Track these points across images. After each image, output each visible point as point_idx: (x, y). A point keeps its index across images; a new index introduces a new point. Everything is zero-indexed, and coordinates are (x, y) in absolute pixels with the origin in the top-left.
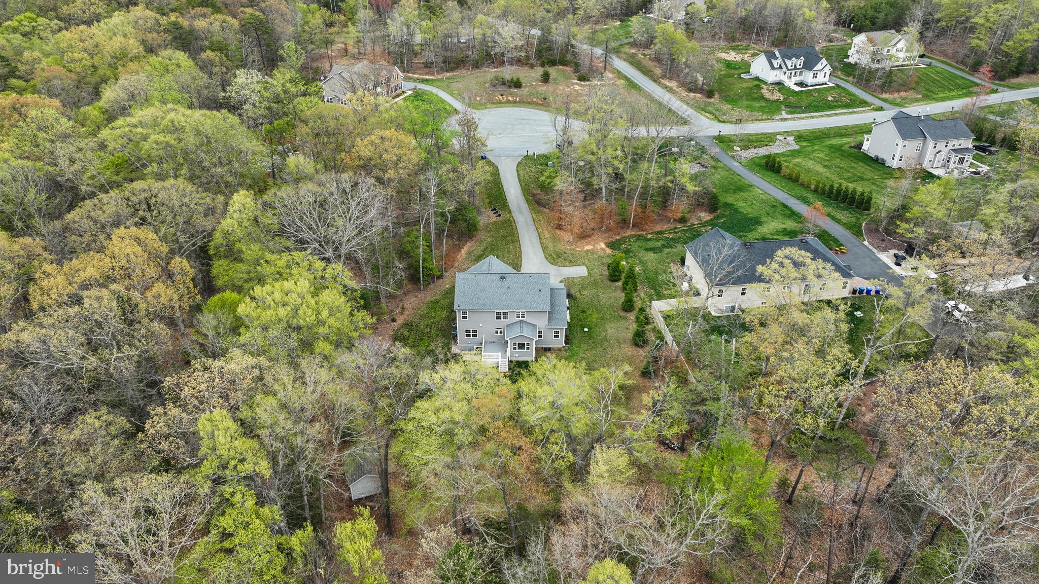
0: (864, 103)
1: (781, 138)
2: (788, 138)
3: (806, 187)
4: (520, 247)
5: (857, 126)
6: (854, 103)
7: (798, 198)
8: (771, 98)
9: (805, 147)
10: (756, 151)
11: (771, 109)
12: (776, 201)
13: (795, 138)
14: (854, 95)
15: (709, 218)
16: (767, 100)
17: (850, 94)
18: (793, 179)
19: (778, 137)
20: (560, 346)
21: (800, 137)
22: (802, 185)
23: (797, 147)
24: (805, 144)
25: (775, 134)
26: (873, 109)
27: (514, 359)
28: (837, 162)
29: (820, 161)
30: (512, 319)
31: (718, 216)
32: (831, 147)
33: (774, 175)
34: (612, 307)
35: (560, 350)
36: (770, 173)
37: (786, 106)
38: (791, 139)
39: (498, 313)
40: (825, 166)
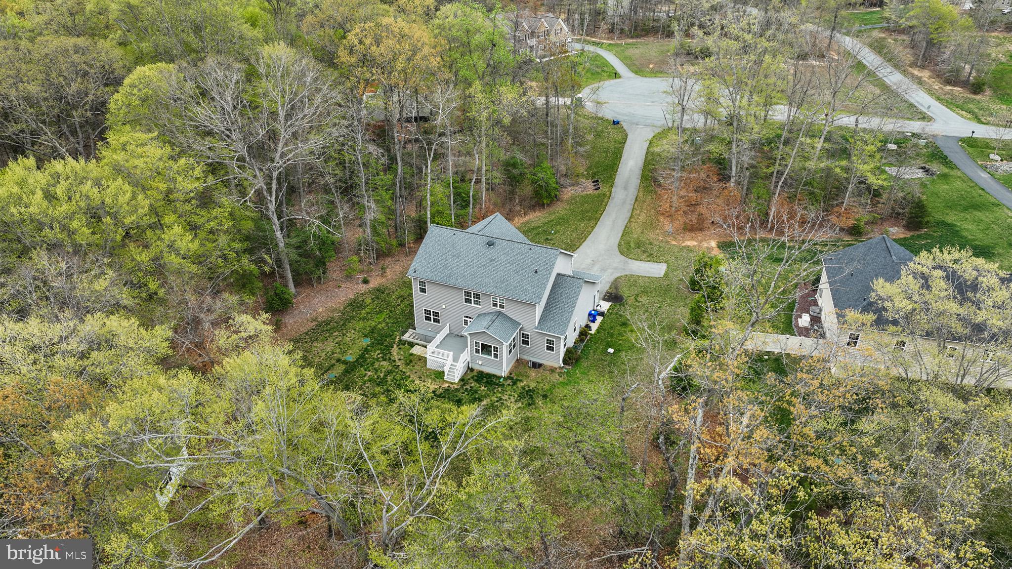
4: (593, 228)
15: (902, 236)
20: (556, 365)
27: (477, 367)
30: (485, 306)
31: (919, 236)
35: (552, 370)
39: (468, 294)
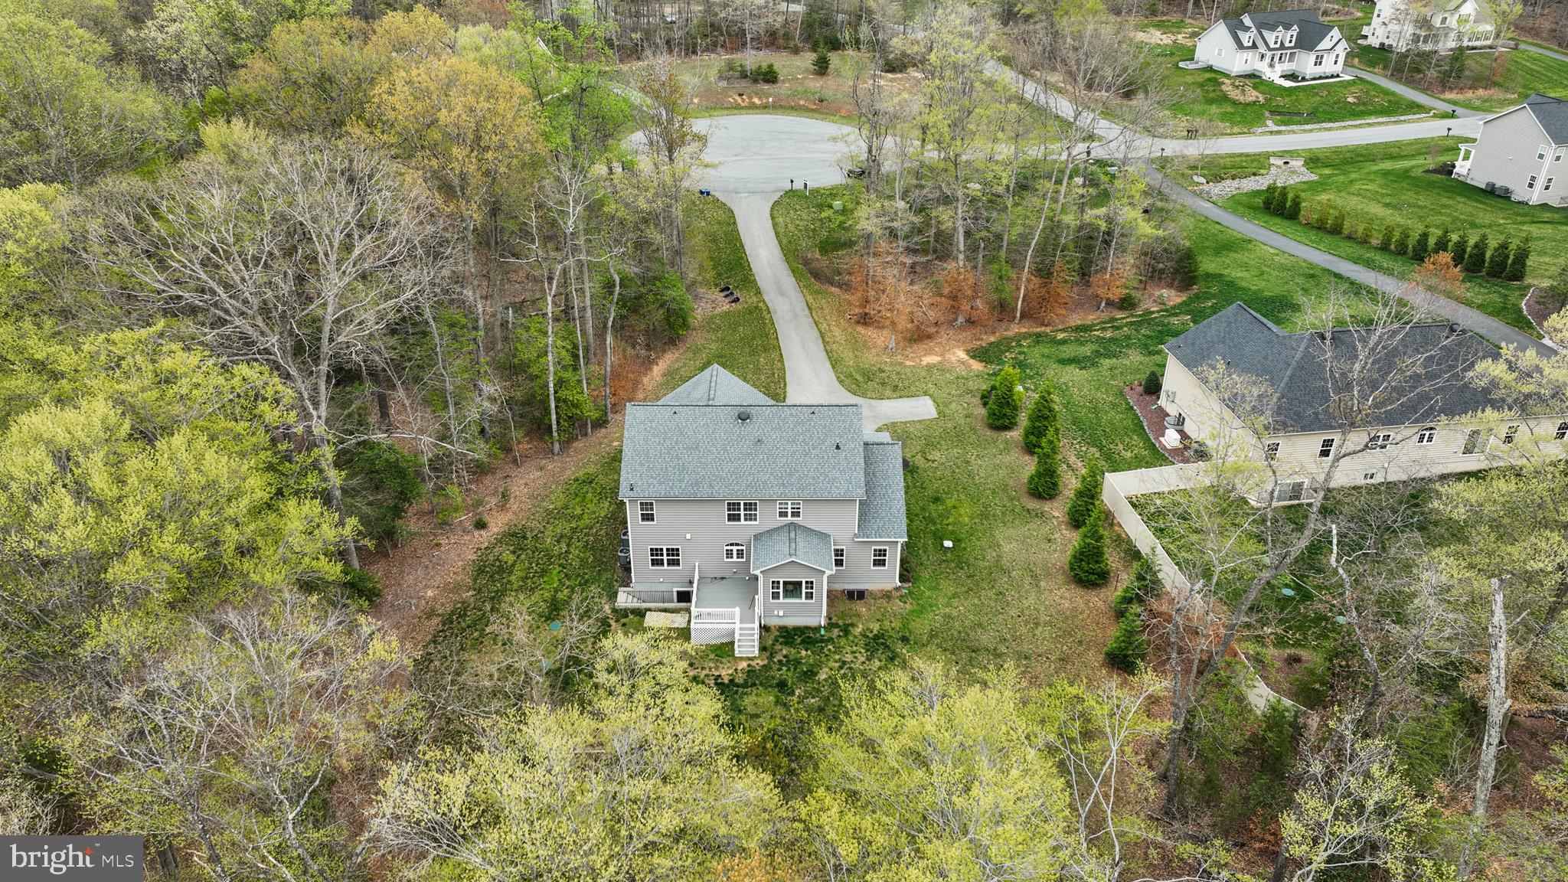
0: (1414, 107)
1: (1280, 162)
2: (1293, 163)
3: (1364, 241)
4: (781, 360)
5: (1417, 141)
6: (1395, 108)
7: (1356, 261)
8: (1242, 99)
9: (1330, 176)
10: (1236, 183)
11: (1246, 116)
12: (1312, 266)
13: (1306, 163)
14: (1394, 94)
15: (1179, 300)
16: (1235, 103)
17: (1386, 92)
18: (1330, 229)
19: (1272, 160)
20: (889, 587)
21: (1314, 160)
22: (1349, 238)
23: (1314, 177)
24: (1327, 171)
25: (1267, 155)
26: (1435, 116)
27: (773, 622)
28: (1409, 196)
29: (1374, 197)
30: (767, 519)
32: (1386, 174)
33: (1286, 223)
34: (1005, 488)
35: (887, 595)
36: (1278, 220)
37: (1272, 113)
38: (1297, 164)
39: (733, 506)
40: (1387, 205)
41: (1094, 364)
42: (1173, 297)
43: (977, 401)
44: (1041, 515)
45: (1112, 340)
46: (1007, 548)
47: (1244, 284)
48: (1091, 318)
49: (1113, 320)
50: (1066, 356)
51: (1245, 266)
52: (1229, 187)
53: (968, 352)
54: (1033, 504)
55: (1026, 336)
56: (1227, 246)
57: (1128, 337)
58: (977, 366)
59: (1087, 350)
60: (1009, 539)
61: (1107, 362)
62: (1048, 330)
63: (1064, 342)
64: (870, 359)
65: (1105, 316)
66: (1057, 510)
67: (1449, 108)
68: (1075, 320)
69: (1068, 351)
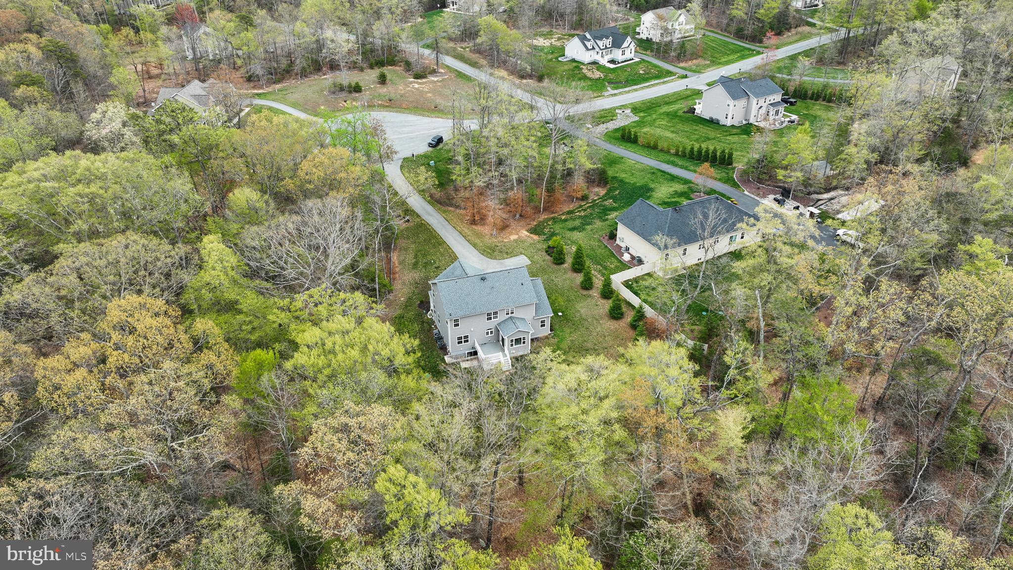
0: (669, 73)
1: (620, 112)
2: (626, 111)
3: (668, 152)
5: (675, 93)
6: (662, 74)
7: (668, 162)
8: (593, 76)
9: (644, 117)
10: (605, 126)
11: (598, 86)
12: (652, 168)
13: (632, 111)
14: (659, 67)
15: (604, 192)
16: (590, 79)
17: (656, 66)
18: (652, 147)
19: (617, 111)
20: (546, 334)
21: (635, 109)
22: (662, 150)
23: (637, 119)
24: (642, 114)
25: (615, 109)
26: (679, 77)
27: (514, 355)
28: (680, 126)
29: (666, 128)
30: (501, 317)
31: (611, 190)
32: (668, 114)
33: (634, 146)
34: (572, 288)
35: (547, 337)
36: (629, 145)
37: (609, 83)
38: (628, 111)
39: (489, 314)
40: (672, 132)
41: (584, 229)
42: (602, 192)
43: (544, 253)
44: (590, 296)
45: (585, 216)
46: (582, 311)
47: (627, 181)
48: (572, 207)
49: (581, 206)
50: (570, 227)
51: (624, 171)
52: (602, 128)
53: (528, 231)
54: (585, 292)
55: (549, 219)
56: (614, 161)
57: (591, 214)
58: (536, 237)
59: (577, 223)
60: (582, 307)
61: (589, 227)
62: (556, 215)
63: (566, 220)
64: (489, 241)
65: (577, 204)
66: (595, 293)
67: (684, 72)
68: (566, 209)
69: (571, 224)
